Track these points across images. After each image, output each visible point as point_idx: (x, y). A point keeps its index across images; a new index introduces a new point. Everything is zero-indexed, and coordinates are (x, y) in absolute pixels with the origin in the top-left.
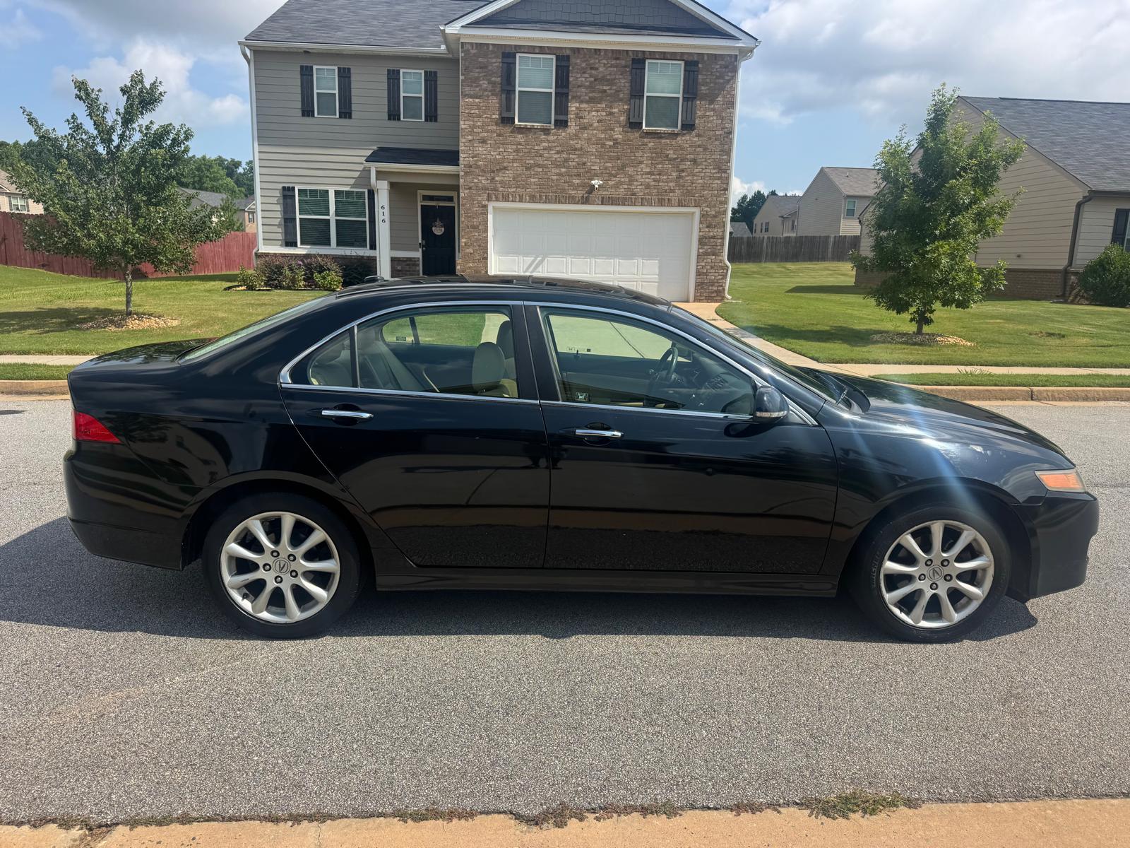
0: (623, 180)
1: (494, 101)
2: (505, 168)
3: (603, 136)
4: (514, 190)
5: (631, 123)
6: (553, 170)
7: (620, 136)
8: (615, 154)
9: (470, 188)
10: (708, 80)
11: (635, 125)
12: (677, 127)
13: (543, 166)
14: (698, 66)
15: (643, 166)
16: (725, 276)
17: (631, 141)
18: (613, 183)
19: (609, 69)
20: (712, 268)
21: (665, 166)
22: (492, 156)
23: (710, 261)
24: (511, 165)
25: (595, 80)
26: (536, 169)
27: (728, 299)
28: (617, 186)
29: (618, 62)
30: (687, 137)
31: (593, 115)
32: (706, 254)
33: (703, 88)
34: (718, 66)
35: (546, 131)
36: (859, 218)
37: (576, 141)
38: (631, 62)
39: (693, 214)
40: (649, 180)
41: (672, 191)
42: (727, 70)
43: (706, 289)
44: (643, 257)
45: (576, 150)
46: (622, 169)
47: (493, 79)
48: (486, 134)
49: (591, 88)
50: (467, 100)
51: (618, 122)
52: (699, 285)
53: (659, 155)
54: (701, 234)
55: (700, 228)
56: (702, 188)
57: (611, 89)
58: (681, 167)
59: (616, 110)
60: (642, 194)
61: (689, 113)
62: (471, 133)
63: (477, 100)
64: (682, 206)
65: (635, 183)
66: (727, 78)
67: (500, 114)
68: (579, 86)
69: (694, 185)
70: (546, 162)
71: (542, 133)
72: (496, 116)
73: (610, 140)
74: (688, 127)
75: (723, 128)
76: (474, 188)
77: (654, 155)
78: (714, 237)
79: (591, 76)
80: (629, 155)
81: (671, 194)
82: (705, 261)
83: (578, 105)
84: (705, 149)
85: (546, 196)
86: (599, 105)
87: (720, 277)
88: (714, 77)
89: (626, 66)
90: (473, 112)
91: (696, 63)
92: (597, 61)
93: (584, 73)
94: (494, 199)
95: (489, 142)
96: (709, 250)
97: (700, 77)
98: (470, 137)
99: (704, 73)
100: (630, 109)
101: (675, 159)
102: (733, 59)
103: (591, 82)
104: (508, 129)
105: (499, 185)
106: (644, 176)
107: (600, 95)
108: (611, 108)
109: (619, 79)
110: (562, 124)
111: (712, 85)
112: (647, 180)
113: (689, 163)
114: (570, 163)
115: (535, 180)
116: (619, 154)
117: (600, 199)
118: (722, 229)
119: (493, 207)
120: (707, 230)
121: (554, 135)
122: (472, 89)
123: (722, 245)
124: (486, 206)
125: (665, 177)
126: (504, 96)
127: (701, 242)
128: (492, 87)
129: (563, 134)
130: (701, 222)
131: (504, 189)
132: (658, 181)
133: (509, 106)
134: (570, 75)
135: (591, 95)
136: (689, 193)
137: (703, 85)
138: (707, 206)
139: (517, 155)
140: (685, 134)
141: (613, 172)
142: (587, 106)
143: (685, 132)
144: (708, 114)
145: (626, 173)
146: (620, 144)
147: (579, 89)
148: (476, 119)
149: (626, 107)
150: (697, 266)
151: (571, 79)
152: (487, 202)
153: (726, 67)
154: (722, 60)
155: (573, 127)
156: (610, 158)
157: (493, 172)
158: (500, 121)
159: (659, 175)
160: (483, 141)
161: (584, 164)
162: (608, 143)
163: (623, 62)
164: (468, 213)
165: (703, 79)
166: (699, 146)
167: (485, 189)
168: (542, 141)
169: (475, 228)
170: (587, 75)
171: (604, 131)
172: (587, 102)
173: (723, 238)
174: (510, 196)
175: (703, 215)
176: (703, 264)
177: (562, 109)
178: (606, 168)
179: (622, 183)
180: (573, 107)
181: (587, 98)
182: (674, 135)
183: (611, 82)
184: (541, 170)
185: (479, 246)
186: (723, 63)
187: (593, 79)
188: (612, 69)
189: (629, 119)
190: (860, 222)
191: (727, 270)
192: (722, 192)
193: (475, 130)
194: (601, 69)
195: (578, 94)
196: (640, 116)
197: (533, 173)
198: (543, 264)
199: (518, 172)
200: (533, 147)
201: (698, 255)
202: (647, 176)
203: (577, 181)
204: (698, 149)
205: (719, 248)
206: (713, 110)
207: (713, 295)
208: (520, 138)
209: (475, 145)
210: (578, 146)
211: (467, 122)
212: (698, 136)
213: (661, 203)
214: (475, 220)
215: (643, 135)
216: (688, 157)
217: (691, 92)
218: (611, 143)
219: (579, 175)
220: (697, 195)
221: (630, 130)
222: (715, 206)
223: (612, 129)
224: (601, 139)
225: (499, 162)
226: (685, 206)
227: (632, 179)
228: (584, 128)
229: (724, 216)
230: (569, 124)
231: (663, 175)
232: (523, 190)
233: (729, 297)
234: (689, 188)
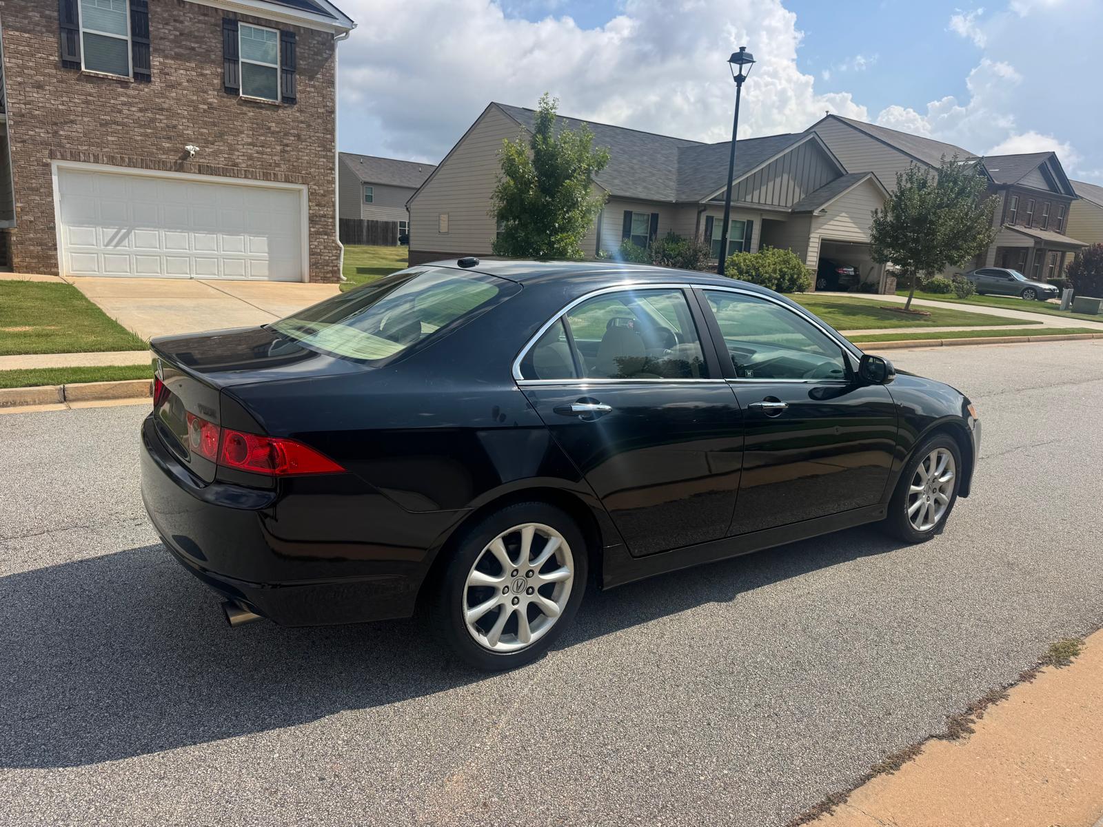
0: (222, 148)
1: (51, 39)
2: (72, 122)
3: (195, 98)
4: (86, 148)
5: (225, 88)
6: (136, 130)
7: (216, 101)
8: (211, 120)
9: (24, 142)
10: (306, 55)
11: (233, 91)
12: (277, 99)
13: (123, 125)
14: (295, 37)
15: (243, 135)
16: (338, 257)
17: (227, 107)
18: (211, 150)
19: (197, 25)
20: (325, 248)
21: (268, 139)
22: (53, 105)
23: (323, 240)
24: (80, 118)
25: (181, 34)
26: (113, 126)
27: (343, 280)
28: (216, 154)
29: (206, 18)
30: (289, 111)
31: (181, 74)
32: (318, 233)
33: (301, 62)
34: (315, 42)
35: (125, 84)
36: (406, 206)
37: (163, 100)
38: (221, 21)
39: (300, 191)
40: (251, 151)
41: (278, 165)
42: (324, 47)
43: (321, 268)
44: (250, 233)
45: (162, 109)
46: (221, 137)
47: (47, 12)
48: (42, 78)
49: (176, 42)
50: (12, 33)
51: (213, 85)
52: (313, 265)
53: (260, 127)
54: (311, 212)
55: (309, 206)
56: (308, 165)
57: (200, 47)
58: (285, 141)
59: (208, 72)
60: (244, 165)
61: (289, 86)
62: (21, 74)
63: (26, 35)
64: (289, 182)
65: (237, 153)
66: (325, 56)
67: (61, 56)
68: (161, 38)
69: (300, 161)
70: (126, 120)
71: (119, 86)
72: (54, 58)
73: (204, 104)
74: (289, 100)
75: (324, 106)
76: (30, 141)
77: (255, 126)
78: (324, 216)
79: (175, 29)
80: (226, 122)
81: (277, 169)
82: (318, 240)
83: (161, 60)
84: (309, 126)
85: (129, 158)
86: (188, 64)
87: (334, 258)
88: (312, 53)
89: (216, 25)
90: (21, 48)
91: (292, 35)
92: (182, 13)
93: (167, 24)
94: (59, 157)
95: (47, 88)
96: (321, 230)
97: (297, 49)
98: (19, 79)
99: (301, 46)
100: (224, 73)
101: (279, 132)
102: (330, 37)
103: (175, 36)
104: (71, 76)
105: (66, 141)
106: (245, 147)
107: (188, 52)
108: (202, 68)
109: (209, 38)
110: (143, 78)
111: (310, 60)
112: (249, 151)
113: (293, 138)
114: (157, 124)
115: (113, 139)
116: (216, 120)
117: (197, 167)
118: (332, 209)
119: (58, 166)
120: (317, 208)
121: (133, 89)
122: (18, 20)
123: (334, 226)
124: (48, 165)
125: (269, 150)
126: (64, 35)
127: (312, 220)
128: (47, 22)
129: (146, 90)
130: (310, 200)
131: (72, 147)
132: (262, 153)
133: (72, 47)
134: (150, 24)
135: (176, 50)
136: (295, 169)
137: (301, 59)
138: (315, 185)
139: (87, 108)
140: (286, 107)
141: (210, 139)
142: (173, 62)
143: (286, 105)
144: (308, 89)
145: (225, 142)
146: (215, 109)
147: (162, 41)
148: (26, 58)
149: (219, 70)
150: (310, 245)
151: (151, 29)
152: (49, 160)
153: (324, 44)
154: (320, 36)
155: (157, 84)
156: (205, 123)
157: (56, 124)
158: (60, 65)
159: (262, 146)
160: (39, 86)
161: (175, 127)
162: (201, 106)
163: (213, 20)
164: (22, 172)
165: (300, 53)
166: (302, 122)
167: (45, 144)
168: (120, 95)
169: (36, 190)
170: (170, 27)
171: (195, 93)
172: (173, 58)
173: (333, 217)
174: (81, 155)
175: (312, 193)
176: (316, 243)
177: (142, 60)
178: (202, 134)
179: (221, 152)
180: (156, 61)
181: (173, 53)
182: (275, 107)
183: (200, 40)
184: (121, 128)
185: (42, 212)
186: (320, 39)
187: (178, 33)
188: (200, 25)
189: (224, 83)
190: (407, 209)
191: (340, 251)
192: (328, 171)
193: (26, 71)
194: (186, 23)
195: (162, 47)
196: (236, 81)
197: (109, 130)
198: (130, 237)
199: (91, 128)
200: (108, 101)
201: (310, 234)
202: (249, 147)
203: (168, 145)
204: (301, 125)
205: (331, 227)
206: (314, 86)
207: (328, 275)
208: (89, 87)
209: (28, 89)
210: (166, 106)
211: (13, 60)
212: (301, 111)
213: (266, 177)
214: (34, 181)
215: (241, 102)
216: (292, 131)
217: (289, 63)
218: (206, 107)
219: (169, 138)
220: (303, 172)
221: (225, 95)
222: (322, 185)
223: (206, 92)
224: (193, 101)
225: (62, 113)
226: (292, 182)
227: (232, 149)
228: (172, 86)
229: (333, 196)
230: (153, 79)
231: (267, 148)
232: (99, 149)
233: (345, 278)
234: (295, 164)
